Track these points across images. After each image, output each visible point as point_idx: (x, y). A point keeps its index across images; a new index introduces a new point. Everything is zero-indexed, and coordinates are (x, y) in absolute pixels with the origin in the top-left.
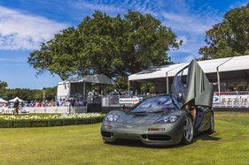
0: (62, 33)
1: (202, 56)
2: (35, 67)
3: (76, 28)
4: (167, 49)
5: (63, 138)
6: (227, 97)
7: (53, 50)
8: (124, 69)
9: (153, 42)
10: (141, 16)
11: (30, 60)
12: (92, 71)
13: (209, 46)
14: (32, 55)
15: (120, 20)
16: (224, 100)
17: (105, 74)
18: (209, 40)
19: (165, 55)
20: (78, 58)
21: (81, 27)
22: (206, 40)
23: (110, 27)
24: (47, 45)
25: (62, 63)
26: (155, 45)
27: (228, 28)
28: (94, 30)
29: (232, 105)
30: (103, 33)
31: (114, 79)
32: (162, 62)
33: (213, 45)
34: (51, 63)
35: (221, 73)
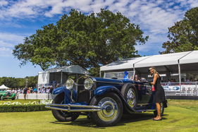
0: (42, 29)
1: (165, 50)
2: (19, 58)
3: (55, 24)
4: (134, 44)
5: (39, 122)
6: (187, 87)
7: (35, 43)
8: (97, 61)
9: (122, 37)
10: (112, 14)
11: (15, 52)
12: (68, 62)
13: (171, 41)
14: (17, 47)
15: (94, 18)
16: (184, 89)
17: (80, 65)
18: (171, 36)
19: (133, 48)
20: (57, 51)
21: (59, 24)
22: (169, 36)
23: (85, 24)
24: (30, 39)
25: (42, 55)
26: (124, 39)
27: (188, 25)
28: (70, 26)
29: (192, 94)
30: (78, 29)
31: (88, 69)
32: (129, 55)
33: (175, 40)
34: (33, 55)
35: (182, 65)
